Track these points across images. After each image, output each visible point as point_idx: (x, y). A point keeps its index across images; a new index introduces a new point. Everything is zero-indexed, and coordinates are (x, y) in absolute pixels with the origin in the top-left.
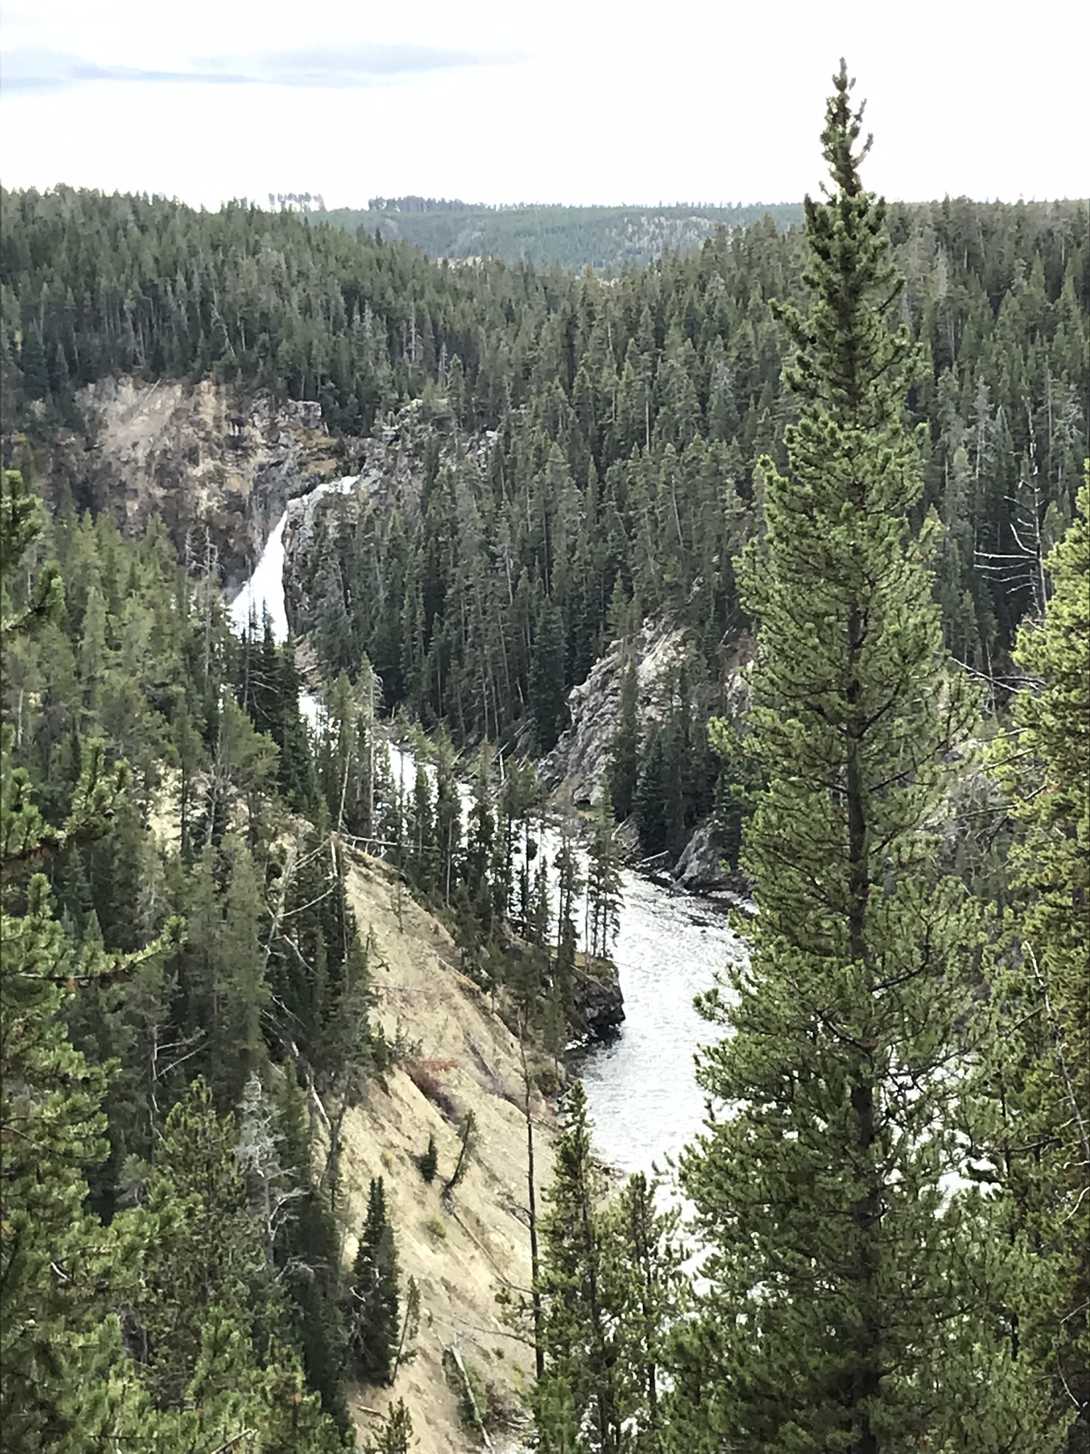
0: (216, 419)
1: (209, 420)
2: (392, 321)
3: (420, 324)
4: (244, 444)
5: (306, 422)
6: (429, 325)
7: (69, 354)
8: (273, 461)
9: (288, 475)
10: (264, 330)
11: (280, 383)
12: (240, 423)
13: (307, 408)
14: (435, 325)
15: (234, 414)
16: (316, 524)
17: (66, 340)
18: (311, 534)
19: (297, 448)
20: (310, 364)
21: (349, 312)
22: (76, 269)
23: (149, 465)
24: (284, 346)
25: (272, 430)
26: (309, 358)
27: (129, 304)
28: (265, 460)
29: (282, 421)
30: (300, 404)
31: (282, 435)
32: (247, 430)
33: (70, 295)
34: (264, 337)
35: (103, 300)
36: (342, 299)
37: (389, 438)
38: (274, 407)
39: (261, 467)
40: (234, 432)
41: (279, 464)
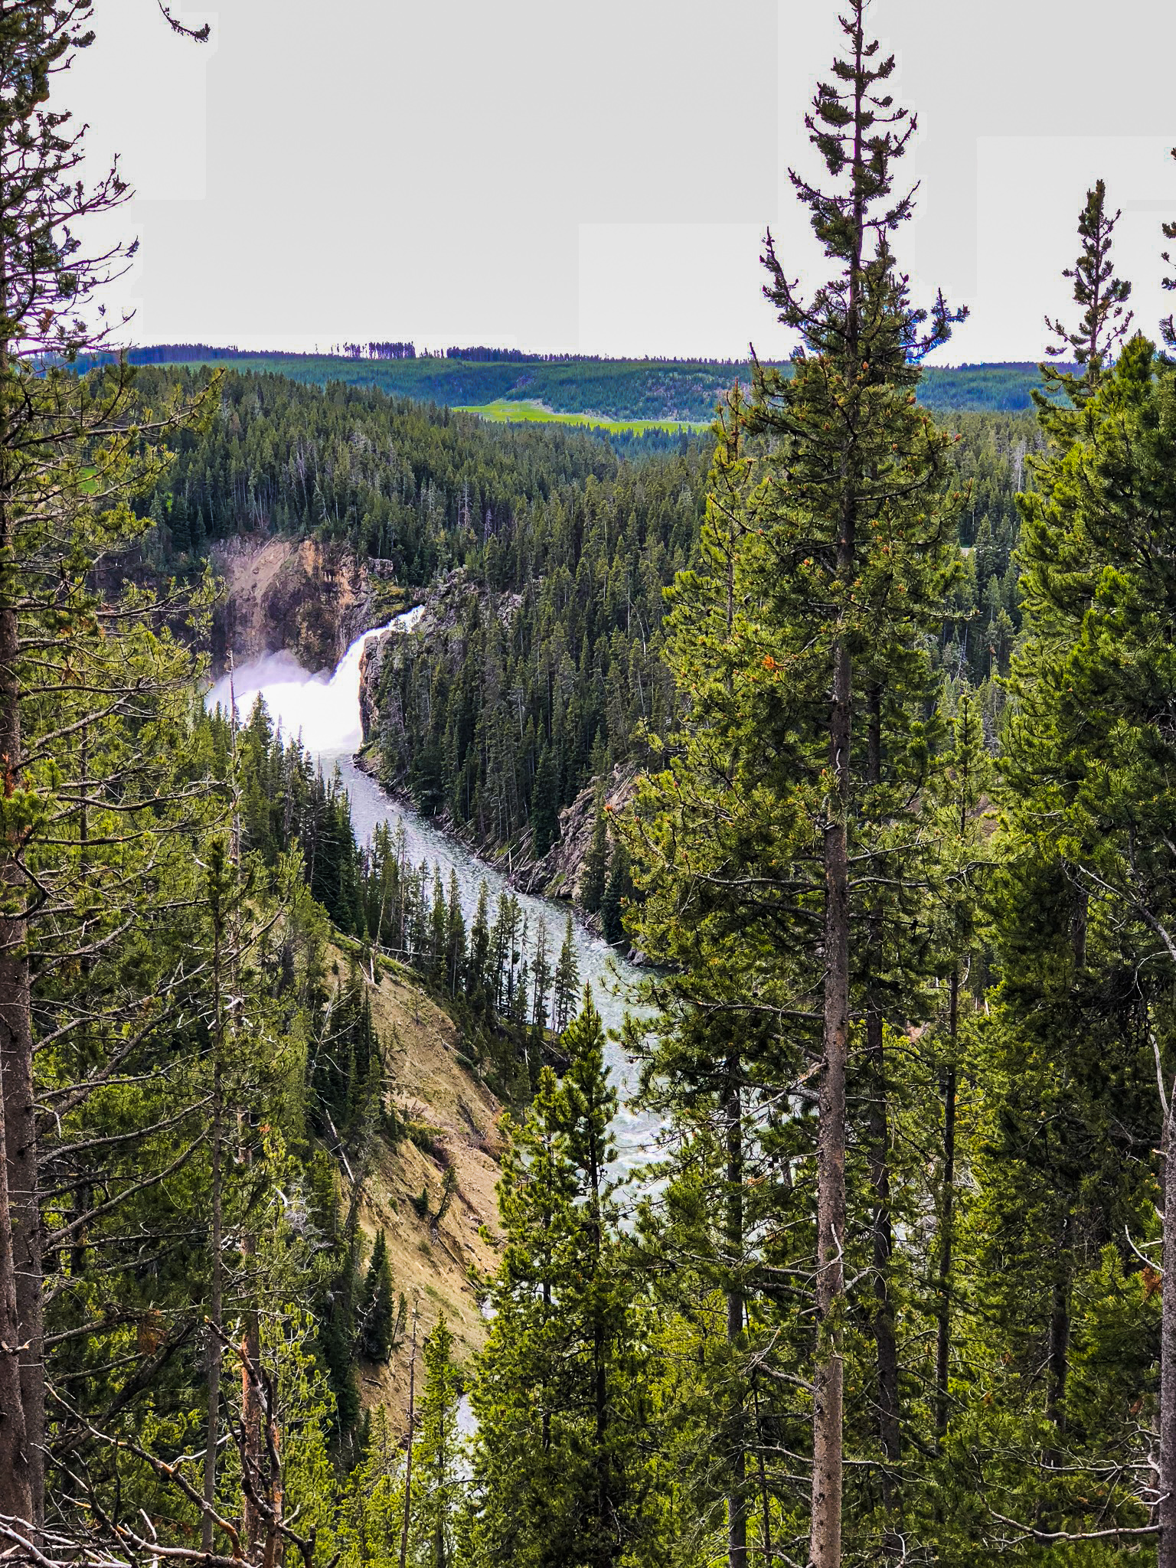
0: (316, 568)
1: (310, 570)
2: (449, 491)
3: (471, 495)
4: (335, 589)
5: (382, 575)
6: (478, 496)
7: (207, 517)
8: (356, 603)
9: (367, 614)
10: (353, 503)
11: (363, 545)
12: (333, 573)
13: (383, 565)
14: (483, 494)
15: (329, 567)
16: (386, 657)
17: (205, 505)
18: (381, 663)
19: (374, 594)
20: (385, 531)
21: (418, 487)
22: (213, 452)
23: (263, 603)
24: (367, 516)
25: (355, 581)
26: (385, 526)
27: (252, 481)
28: (350, 602)
29: (363, 573)
30: (378, 561)
31: (363, 584)
32: (337, 579)
33: (208, 473)
34: (354, 509)
35: (233, 478)
36: (412, 475)
37: (443, 593)
38: (357, 564)
39: (348, 607)
40: (328, 579)
41: (359, 606)
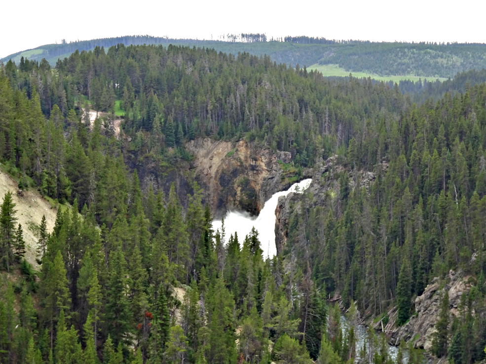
0: (246, 157)
1: (242, 158)
2: (318, 114)
3: (330, 116)
4: (257, 169)
5: (285, 161)
6: (334, 117)
7: (184, 128)
8: (270, 177)
9: (276, 183)
10: (267, 120)
11: (274, 144)
12: (256, 160)
13: (285, 155)
14: (336, 115)
15: (253, 156)
16: (291, 207)
17: (183, 122)
18: (288, 211)
19: (281, 172)
20: (287, 136)
21: (301, 110)
22: (187, 91)
23: (216, 176)
24: (276, 128)
25: (269, 164)
26: (286, 133)
27: (210, 107)
28: (266, 176)
29: (274, 160)
30: (282, 153)
31: (274, 166)
32: (258, 163)
33: (185, 103)
34: (267, 123)
35: (199, 105)
36: (298, 104)
37: (323, 171)
38: (271, 154)
39: (265, 179)
40: (253, 163)
41: (272, 178)
